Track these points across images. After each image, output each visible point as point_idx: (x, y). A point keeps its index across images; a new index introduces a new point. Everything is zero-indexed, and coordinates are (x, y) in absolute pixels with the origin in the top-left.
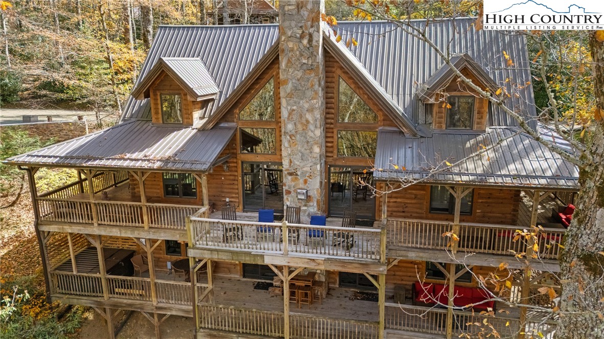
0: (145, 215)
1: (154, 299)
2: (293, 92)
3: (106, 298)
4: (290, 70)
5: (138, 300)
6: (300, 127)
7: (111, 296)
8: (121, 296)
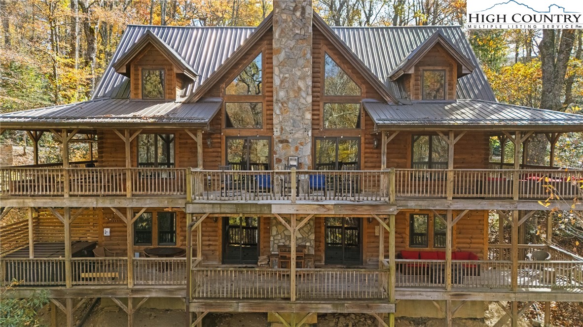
0: (128, 181)
1: (130, 281)
2: (286, 60)
3: (68, 287)
4: (283, 40)
5: (110, 285)
6: (292, 94)
7: (74, 283)
8: (89, 283)
